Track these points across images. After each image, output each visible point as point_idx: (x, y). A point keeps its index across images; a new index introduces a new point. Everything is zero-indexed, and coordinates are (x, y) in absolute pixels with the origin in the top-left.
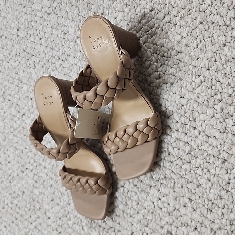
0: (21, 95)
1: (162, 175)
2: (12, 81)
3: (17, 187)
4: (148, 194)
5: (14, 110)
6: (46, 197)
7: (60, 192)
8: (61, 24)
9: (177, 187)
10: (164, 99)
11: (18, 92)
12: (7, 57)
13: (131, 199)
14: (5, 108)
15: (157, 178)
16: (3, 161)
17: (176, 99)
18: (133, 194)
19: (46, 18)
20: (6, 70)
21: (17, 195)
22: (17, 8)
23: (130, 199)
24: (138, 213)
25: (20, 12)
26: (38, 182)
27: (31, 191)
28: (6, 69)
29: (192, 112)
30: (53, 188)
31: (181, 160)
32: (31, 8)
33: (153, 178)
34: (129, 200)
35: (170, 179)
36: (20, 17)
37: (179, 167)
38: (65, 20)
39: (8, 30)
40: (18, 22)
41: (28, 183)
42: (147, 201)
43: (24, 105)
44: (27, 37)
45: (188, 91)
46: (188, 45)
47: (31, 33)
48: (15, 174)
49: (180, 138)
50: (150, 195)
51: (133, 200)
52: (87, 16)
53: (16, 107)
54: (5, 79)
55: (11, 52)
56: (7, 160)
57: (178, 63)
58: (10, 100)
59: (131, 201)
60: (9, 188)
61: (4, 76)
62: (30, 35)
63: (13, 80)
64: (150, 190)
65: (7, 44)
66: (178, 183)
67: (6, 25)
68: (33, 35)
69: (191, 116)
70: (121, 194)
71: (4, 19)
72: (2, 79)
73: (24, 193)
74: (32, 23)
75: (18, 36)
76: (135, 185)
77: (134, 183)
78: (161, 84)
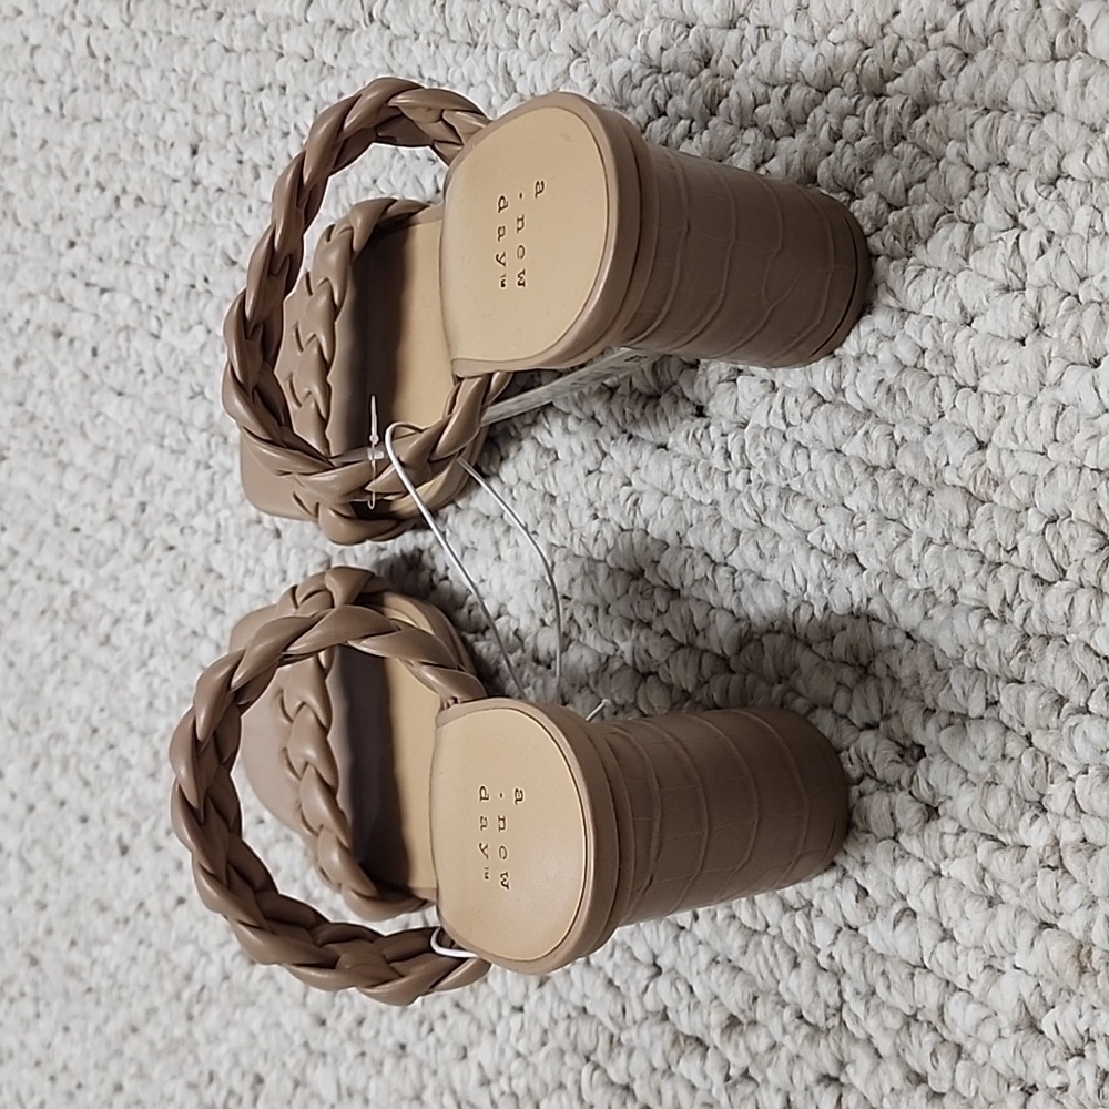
0: (225, 513)
2: (179, 441)
3: (223, 1048)
5: (193, 602)
7: (454, 1092)
10: (1087, 472)
11: (211, 496)
12: (150, 307)
14: (150, 594)
15: (1073, 1032)
16: (150, 894)
19: (329, 60)
20: (145, 383)
21: (223, 1094)
22: (183, 32)
25: (199, 47)
26: (329, 1023)
27: (297, 1074)
28: (149, 376)
30: (410, 1063)
32: (254, 13)
33: (1042, 1032)
36: (203, 74)
38: (433, 46)
39: (146, 160)
40: (195, 107)
41: (278, 1025)
43: (242, 570)
44: (238, 184)
47: (261, 159)
48: (213, 972)
53: (202, 587)
54: (143, 432)
55: (167, 276)
56: (168, 888)
58: (171, 548)
60: (183, 1051)
61: (141, 413)
62: (256, 168)
63: (184, 432)
65: (147, 238)
67: (136, 135)
68: (270, 167)
71: (125, 101)
72: (129, 431)
73: (259, 1087)
74: (263, 97)
75: (195, 184)
76: (918, 1075)
77: (909, 1059)
78: (1053, 372)
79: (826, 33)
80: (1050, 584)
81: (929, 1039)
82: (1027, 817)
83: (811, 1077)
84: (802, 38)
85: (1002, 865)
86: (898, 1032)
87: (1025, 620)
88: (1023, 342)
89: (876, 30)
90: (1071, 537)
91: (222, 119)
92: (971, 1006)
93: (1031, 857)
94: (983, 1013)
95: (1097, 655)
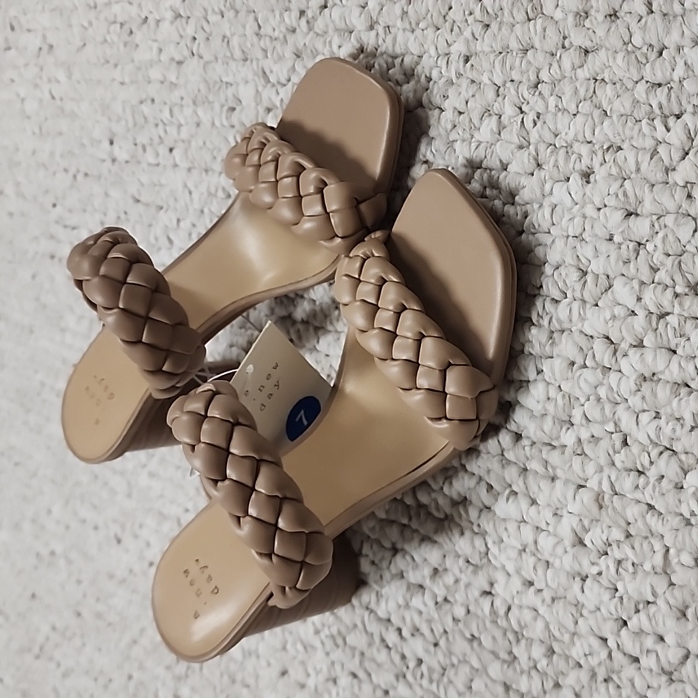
1: (614, 529)
4: (579, 606)
6: (264, 663)
7: (302, 642)
8: (216, 82)
9: (678, 568)
10: (570, 238)
13: (523, 635)
15: (601, 542)
16: (135, 564)
17: (609, 226)
18: (527, 616)
19: (173, 79)
22: (98, 78)
23: (520, 637)
24: (557, 685)
25: (107, 85)
29: (676, 262)
31: (674, 460)
32: (133, 61)
33: (586, 546)
34: (518, 641)
35: (646, 538)
36: (111, 99)
37: (671, 486)
38: (225, 65)
39: (87, 152)
40: (109, 118)
42: (580, 636)
44: (136, 157)
45: (647, 185)
46: (615, 15)
47: (146, 141)
49: (654, 374)
50: (585, 612)
51: (532, 640)
52: (281, 32)
56: (144, 558)
57: (592, 90)
59: (526, 645)
62: (144, 146)
64: (583, 592)
65: (92, 195)
66: (679, 551)
67: (80, 139)
68: (151, 145)
69: (678, 278)
70: (488, 624)
71: (73, 121)
74: (143, 106)
75: (114, 160)
76: (530, 582)
77: (523, 573)
78: (547, 187)
79: (418, 24)
80: (560, 301)
81: (532, 560)
82: (564, 429)
83: (477, 593)
84: (406, 29)
85: (554, 457)
86: (516, 560)
87: (550, 323)
88: (533, 175)
89: (441, 19)
90: (566, 275)
91: (123, 123)
92: (550, 538)
93: (568, 451)
94: (556, 540)
95: (586, 335)
